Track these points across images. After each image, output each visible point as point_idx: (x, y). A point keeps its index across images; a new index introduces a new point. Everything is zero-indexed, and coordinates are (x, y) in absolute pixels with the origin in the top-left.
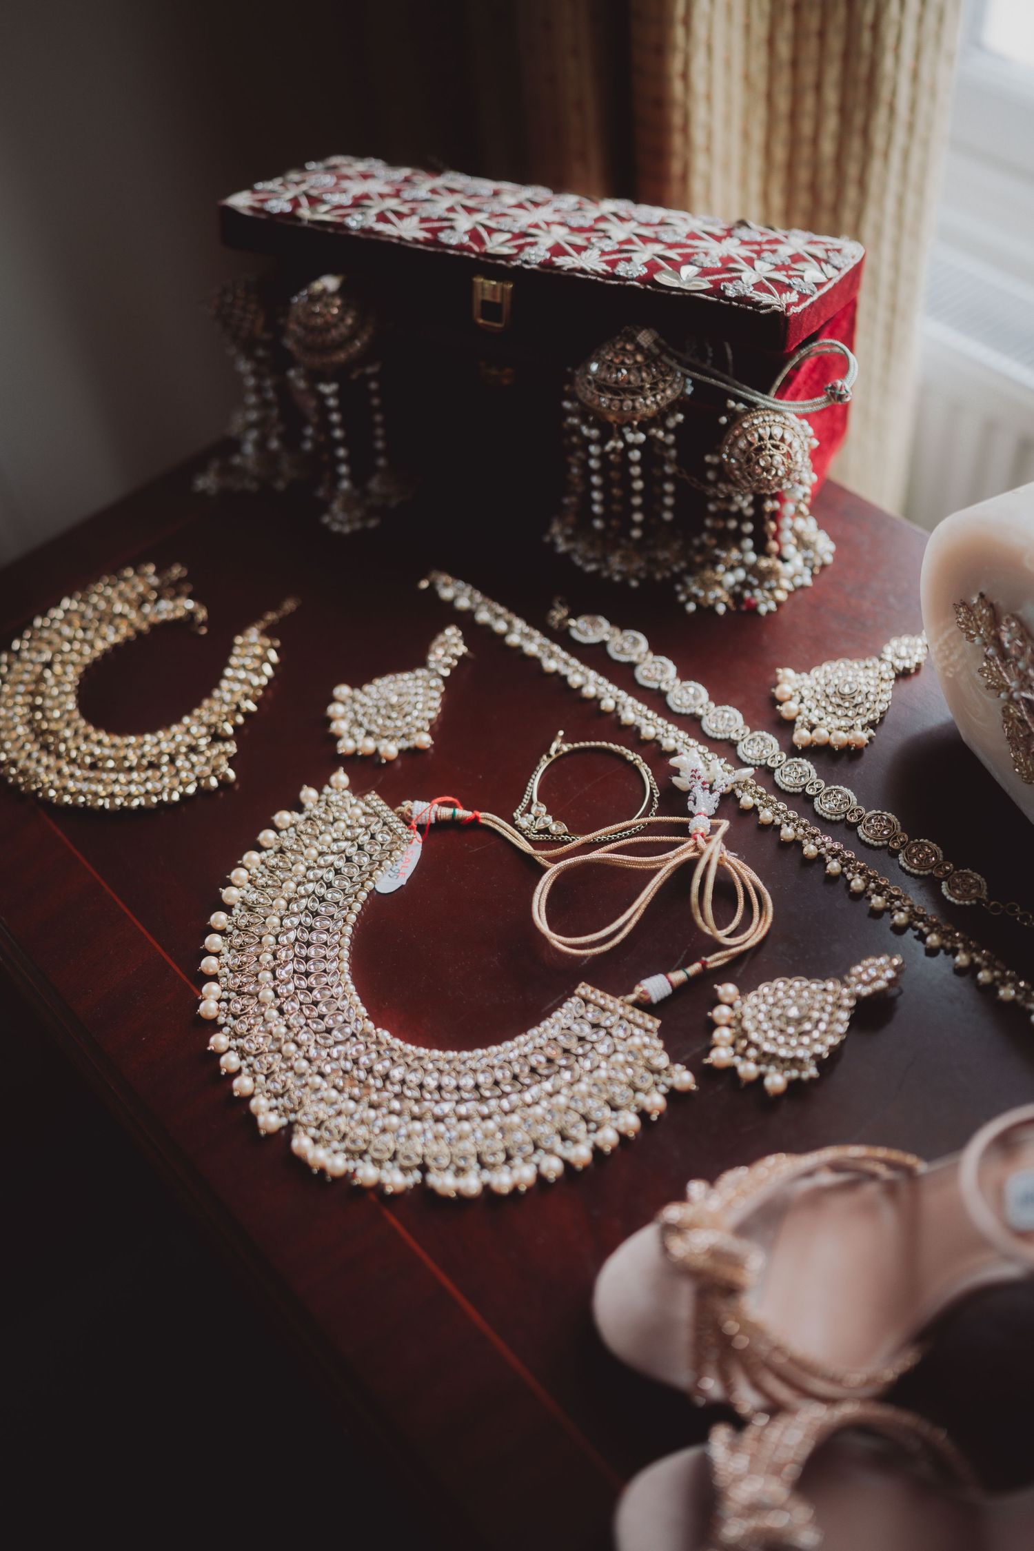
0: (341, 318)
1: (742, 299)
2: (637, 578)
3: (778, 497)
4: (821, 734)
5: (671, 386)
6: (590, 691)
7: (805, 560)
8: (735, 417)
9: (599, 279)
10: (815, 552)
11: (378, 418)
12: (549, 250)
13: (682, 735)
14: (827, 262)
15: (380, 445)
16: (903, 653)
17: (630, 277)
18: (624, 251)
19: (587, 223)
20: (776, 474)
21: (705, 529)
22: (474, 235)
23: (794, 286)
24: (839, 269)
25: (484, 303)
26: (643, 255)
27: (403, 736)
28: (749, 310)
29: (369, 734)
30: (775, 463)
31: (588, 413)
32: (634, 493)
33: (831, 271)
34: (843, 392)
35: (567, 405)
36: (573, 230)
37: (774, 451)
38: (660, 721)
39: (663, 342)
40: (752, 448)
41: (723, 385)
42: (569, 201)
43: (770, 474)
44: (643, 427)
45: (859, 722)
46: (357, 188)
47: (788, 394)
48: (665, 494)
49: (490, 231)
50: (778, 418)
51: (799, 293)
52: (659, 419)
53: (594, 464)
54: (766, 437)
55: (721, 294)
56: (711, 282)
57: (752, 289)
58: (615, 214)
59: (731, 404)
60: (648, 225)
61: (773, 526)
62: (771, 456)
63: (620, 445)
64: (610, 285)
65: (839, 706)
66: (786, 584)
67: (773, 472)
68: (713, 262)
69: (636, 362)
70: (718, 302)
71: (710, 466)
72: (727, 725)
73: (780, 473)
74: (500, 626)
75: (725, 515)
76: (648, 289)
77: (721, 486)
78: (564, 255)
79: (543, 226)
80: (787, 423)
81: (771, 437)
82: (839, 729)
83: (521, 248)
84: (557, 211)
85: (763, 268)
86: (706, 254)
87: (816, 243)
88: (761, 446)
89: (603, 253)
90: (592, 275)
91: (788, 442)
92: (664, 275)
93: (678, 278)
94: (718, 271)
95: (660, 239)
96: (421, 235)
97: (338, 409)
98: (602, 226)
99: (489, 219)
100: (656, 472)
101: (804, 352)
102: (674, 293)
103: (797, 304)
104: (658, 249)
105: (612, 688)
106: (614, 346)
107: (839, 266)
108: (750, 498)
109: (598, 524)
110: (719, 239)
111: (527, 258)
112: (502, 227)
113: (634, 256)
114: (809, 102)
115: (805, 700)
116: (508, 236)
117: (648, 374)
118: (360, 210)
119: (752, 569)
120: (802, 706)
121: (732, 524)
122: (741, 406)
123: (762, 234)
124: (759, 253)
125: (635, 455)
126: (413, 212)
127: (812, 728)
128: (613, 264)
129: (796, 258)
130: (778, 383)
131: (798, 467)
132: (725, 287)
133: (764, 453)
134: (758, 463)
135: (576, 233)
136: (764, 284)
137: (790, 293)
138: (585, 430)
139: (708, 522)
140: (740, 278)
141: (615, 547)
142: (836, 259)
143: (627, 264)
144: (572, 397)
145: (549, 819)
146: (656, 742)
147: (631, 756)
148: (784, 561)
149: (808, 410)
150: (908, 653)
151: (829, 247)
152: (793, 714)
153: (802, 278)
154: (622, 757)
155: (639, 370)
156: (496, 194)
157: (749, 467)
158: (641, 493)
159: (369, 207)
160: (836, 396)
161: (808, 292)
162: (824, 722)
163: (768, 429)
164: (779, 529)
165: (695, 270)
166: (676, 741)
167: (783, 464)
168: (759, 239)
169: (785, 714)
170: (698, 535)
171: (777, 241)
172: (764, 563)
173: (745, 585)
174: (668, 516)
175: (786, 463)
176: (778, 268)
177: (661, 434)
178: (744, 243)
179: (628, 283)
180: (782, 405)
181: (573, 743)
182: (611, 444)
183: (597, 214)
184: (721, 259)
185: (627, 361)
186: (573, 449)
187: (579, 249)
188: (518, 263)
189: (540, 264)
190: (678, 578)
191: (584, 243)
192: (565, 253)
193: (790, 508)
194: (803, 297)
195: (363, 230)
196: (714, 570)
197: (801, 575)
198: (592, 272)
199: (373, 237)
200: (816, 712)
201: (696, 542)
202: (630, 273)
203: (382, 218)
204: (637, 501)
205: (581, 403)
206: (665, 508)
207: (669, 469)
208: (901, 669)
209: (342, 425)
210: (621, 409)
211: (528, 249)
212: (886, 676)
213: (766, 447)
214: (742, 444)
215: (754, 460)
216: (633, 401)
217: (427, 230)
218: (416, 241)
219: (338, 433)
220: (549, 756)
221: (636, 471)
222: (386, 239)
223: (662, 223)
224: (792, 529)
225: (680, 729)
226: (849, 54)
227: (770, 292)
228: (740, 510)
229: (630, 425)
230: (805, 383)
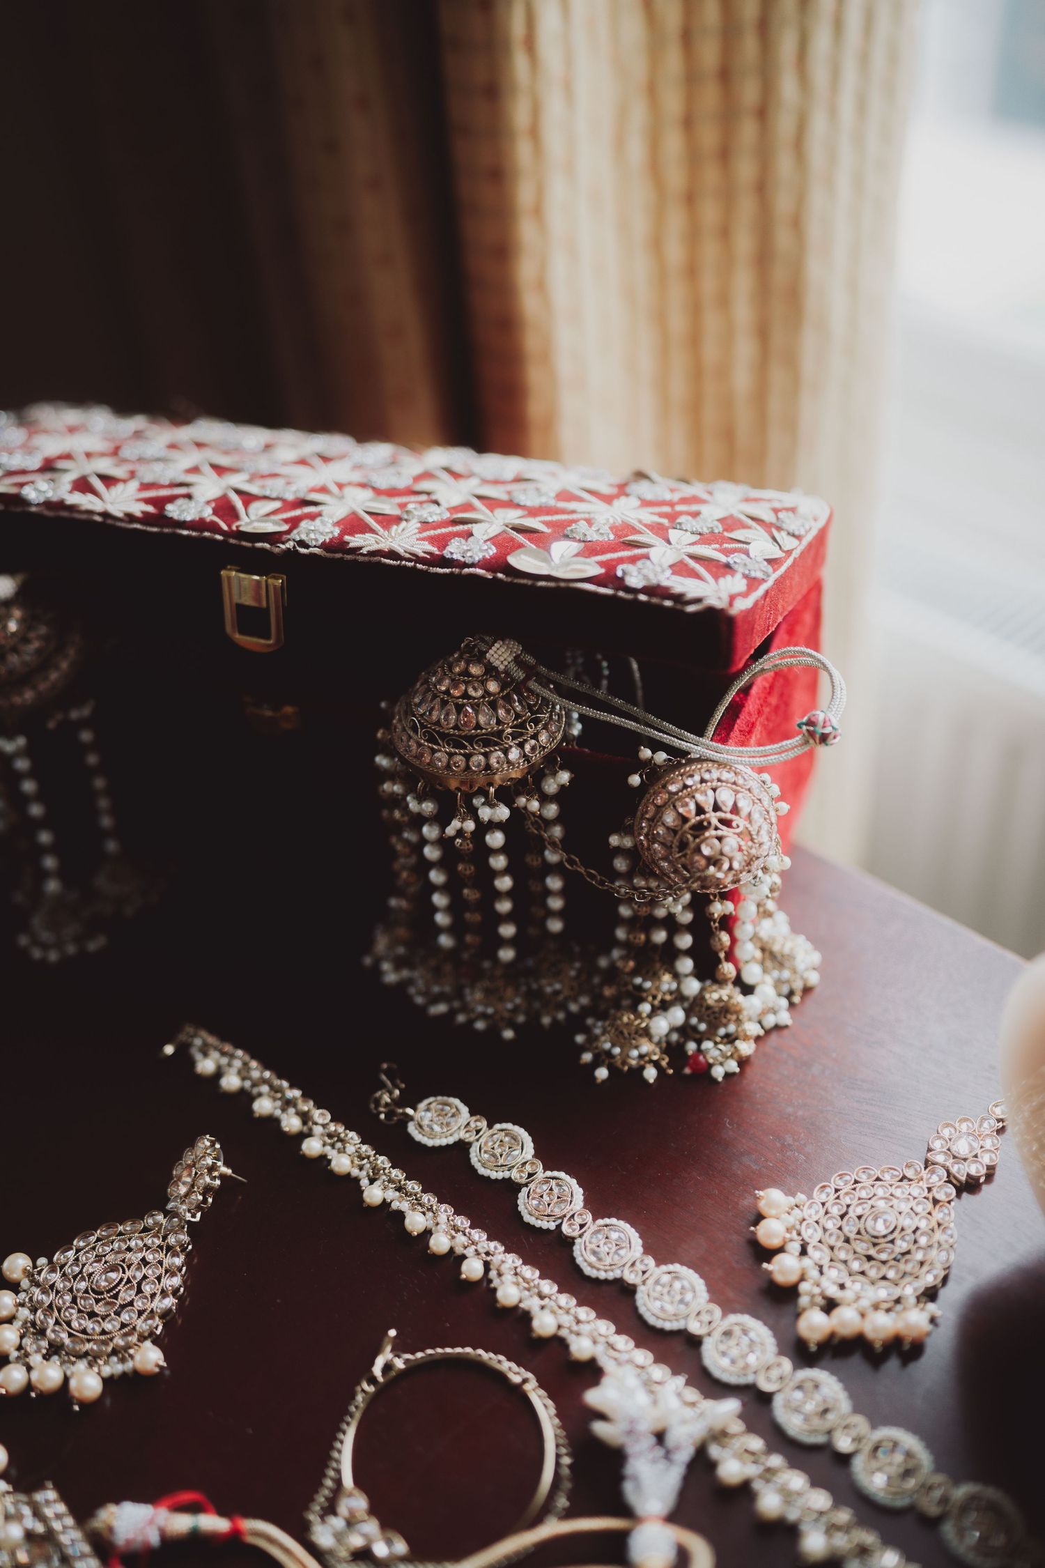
0: (22, 637)
1: (653, 591)
2: (512, 1024)
3: (731, 896)
4: (847, 1320)
5: (545, 727)
6: (440, 1243)
7: (778, 983)
8: (655, 775)
9: (419, 566)
10: (794, 971)
11: (99, 783)
12: (337, 524)
13: (605, 1327)
14: (779, 529)
15: (106, 822)
16: (962, 1148)
17: (469, 561)
18: (460, 522)
19: (402, 482)
20: (731, 868)
21: (616, 943)
22: (224, 508)
23: (736, 567)
24: (798, 537)
25: (240, 608)
26: (491, 525)
27: (115, 1352)
28: (667, 608)
29: (55, 1349)
30: (726, 850)
31: (413, 776)
32: (498, 895)
33: (789, 543)
34: (828, 730)
35: (382, 761)
36: (378, 492)
37: (724, 831)
38: (565, 1300)
39: (530, 659)
40: (688, 826)
41: (631, 725)
42: (379, 452)
43: (720, 869)
44: (506, 795)
45: (909, 1291)
46: (50, 446)
47: (735, 733)
48: (548, 892)
49: (248, 498)
50: (726, 775)
51: (745, 576)
52: (531, 782)
53: (431, 853)
54: (708, 807)
55: (619, 583)
56: (601, 564)
57: (669, 572)
58: (448, 470)
59: (646, 753)
60: (496, 482)
61: (725, 938)
62: (720, 839)
63: (470, 826)
64: (437, 574)
65: (869, 1258)
66: (753, 1029)
67: (726, 866)
68: (601, 532)
69: (487, 693)
70: (614, 597)
71: (619, 851)
72: (682, 1301)
73: (736, 865)
74: (292, 1123)
75: (650, 923)
76: (501, 580)
77: (639, 882)
78: (363, 533)
79: (334, 489)
80: (740, 781)
81: (716, 808)
82: (876, 1307)
83: (294, 523)
84: (358, 467)
85: (682, 542)
86: (589, 522)
87: (756, 500)
88: (701, 822)
89: (425, 525)
90: (409, 560)
91: (744, 813)
92: (523, 557)
93: (548, 560)
94: (611, 548)
95: (516, 501)
96: (138, 509)
97: (32, 774)
98: (425, 485)
99: (251, 480)
100: (532, 861)
101: (756, 667)
102: (542, 584)
103: (745, 595)
104: (513, 516)
105: (479, 1235)
106: (450, 670)
107: (797, 533)
108: (687, 897)
109: (445, 941)
110: (608, 499)
111: (304, 537)
112: (267, 493)
113: (475, 528)
114: (712, 322)
115: (810, 1249)
116: (277, 505)
117: (508, 712)
118: (49, 475)
119: (695, 1006)
120: (806, 1262)
121: (660, 936)
122: (661, 757)
123: (672, 490)
124: (673, 517)
125: (496, 839)
126: (133, 474)
127: (830, 1306)
128: (442, 541)
129: (730, 523)
130: (718, 715)
131: (764, 850)
132: (624, 572)
133: (707, 834)
134: (698, 850)
135: (384, 498)
136: (686, 565)
137: (733, 576)
138: (413, 805)
139: (621, 934)
140: (647, 557)
141: (476, 976)
142: (791, 523)
143: (463, 541)
144: (390, 752)
145: (371, 1527)
146: (558, 1343)
147: (515, 1373)
148: (748, 990)
149: (773, 759)
150: (972, 1148)
151: (777, 505)
152: (793, 1278)
153: (747, 553)
154: (501, 1377)
155: (493, 706)
156: (268, 447)
157: (685, 856)
158: (510, 894)
159: (65, 471)
160: (818, 736)
161: (759, 575)
162: (848, 1295)
163: (710, 793)
164: (734, 940)
165: (575, 547)
166: (595, 1342)
167: (740, 850)
168: (668, 496)
169: (780, 1278)
170: (607, 952)
171: (695, 500)
172: (714, 996)
173: (686, 1031)
174: (555, 926)
175: (744, 848)
176: (705, 539)
177: (534, 805)
178: (646, 503)
179: (466, 570)
180: (729, 751)
181: (413, 1353)
182: (456, 824)
183: (418, 470)
184: (613, 528)
185: (471, 692)
186: (398, 828)
187: (388, 521)
188: (290, 545)
189: (324, 546)
190: (577, 1023)
191: (396, 512)
192: (364, 528)
193: (748, 909)
194: (753, 583)
195: (48, 504)
196: (634, 1009)
197: (775, 1012)
198: (408, 556)
199: (65, 514)
200: (833, 1273)
201: (603, 963)
202: (469, 554)
203: (83, 485)
204: (504, 906)
205: (402, 759)
206: (551, 913)
207: (552, 857)
208: (963, 1179)
209: (39, 797)
210: (468, 768)
211: (304, 524)
212: (941, 1196)
213: (709, 823)
214: (669, 818)
215: (692, 846)
216: (486, 755)
217: (148, 501)
218: (130, 517)
219: (36, 810)
220: (372, 1380)
221: (499, 862)
222: (84, 517)
223: (518, 480)
224: (755, 938)
225: (600, 1316)
226: (764, 258)
227: (697, 576)
228: (671, 917)
229: (483, 792)
230: (759, 713)
